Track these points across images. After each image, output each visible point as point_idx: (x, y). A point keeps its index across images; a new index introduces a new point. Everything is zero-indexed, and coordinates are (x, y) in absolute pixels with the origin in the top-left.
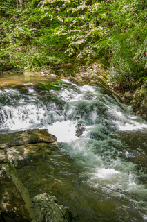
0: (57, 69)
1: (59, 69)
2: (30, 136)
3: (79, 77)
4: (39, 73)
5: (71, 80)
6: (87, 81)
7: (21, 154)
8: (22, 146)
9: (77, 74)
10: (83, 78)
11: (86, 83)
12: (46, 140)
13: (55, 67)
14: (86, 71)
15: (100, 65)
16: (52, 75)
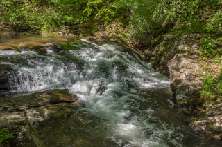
0: (76, 29)
1: (78, 28)
2: (50, 96)
3: (99, 36)
4: (57, 33)
5: (90, 39)
6: (107, 40)
7: (42, 114)
8: (42, 107)
9: (96, 34)
10: (102, 37)
11: (105, 42)
12: (67, 100)
13: (73, 27)
14: (105, 30)
15: (119, 24)
16: (71, 35)
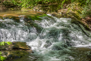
7: (6, 54)
9: (59, 10)
10: (62, 13)
12: (24, 48)
16: (41, 11)
